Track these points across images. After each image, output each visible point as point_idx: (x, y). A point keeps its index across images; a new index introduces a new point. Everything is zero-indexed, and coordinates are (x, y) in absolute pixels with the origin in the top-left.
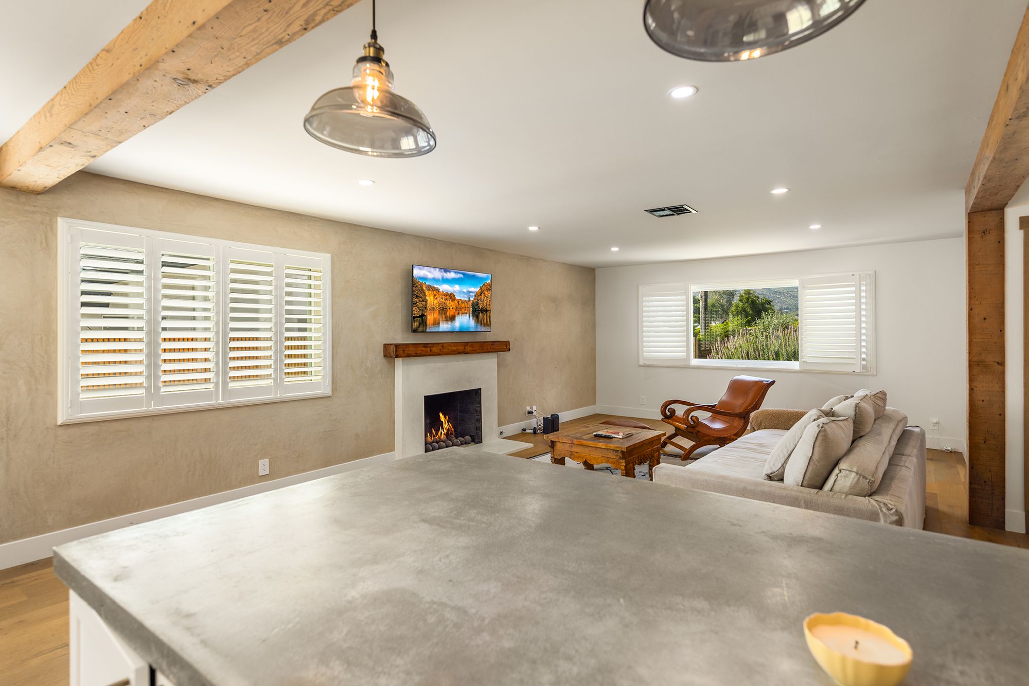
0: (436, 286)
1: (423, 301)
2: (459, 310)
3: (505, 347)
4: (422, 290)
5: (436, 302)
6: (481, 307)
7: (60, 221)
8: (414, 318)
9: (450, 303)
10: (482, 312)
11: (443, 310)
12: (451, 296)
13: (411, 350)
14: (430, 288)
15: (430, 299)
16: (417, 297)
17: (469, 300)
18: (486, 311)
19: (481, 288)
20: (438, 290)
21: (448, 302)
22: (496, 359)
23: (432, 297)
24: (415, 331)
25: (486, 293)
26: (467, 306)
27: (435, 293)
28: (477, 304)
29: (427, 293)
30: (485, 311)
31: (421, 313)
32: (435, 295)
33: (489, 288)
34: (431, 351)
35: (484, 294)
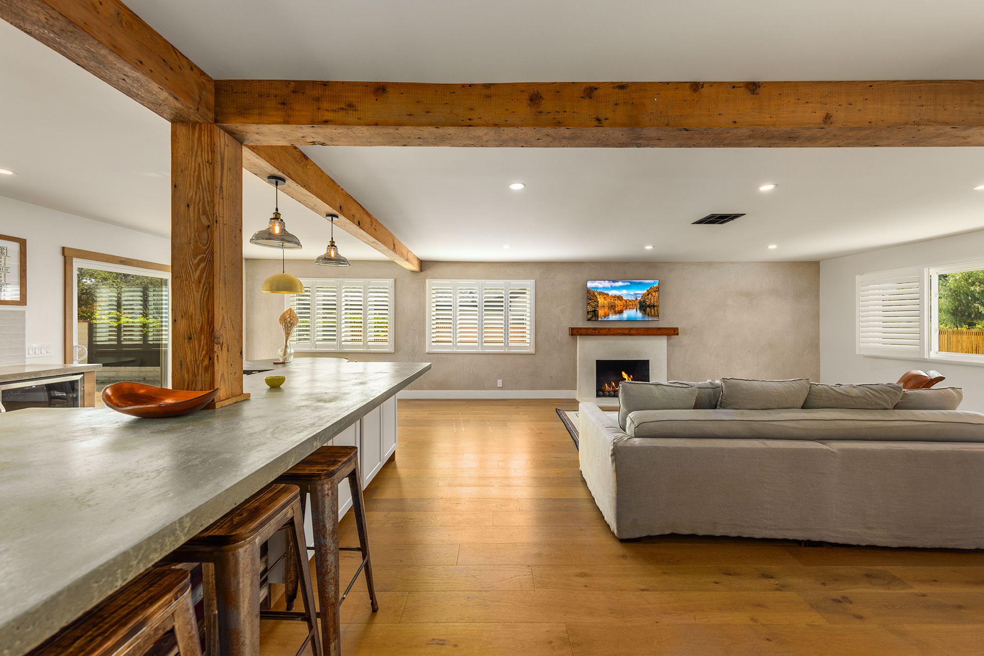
0: (605, 292)
1: (595, 302)
2: (627, 305)
3: (673, 332)
4: (594, 295)
5: (605, 302)
6: (648, 304)
7: (427, 280)
8: (588, 312)
9: (618, 302)
10: (649, 307)
11: (612, 307)
12: (620, 298)
13: (582, 332)
14: (600, 293)
15: (601, 300)
16: (590, 300)
17: (636, 300)
18: (654, 306)
19: (648, 291)
20: (607, 294)
21: (616, 302)
22: (666, 341)
23: (602, 299)
24: (589, 320)
25: (654, 294)
26: (634, 304)
27: (605, 296)
28: (644, 302)
29: (598, 297)
30: (652, 306)
31: (593, 309)
32: (605, 298)
33: (657, 290)
34: (599, 332)
35: (652, 294)
